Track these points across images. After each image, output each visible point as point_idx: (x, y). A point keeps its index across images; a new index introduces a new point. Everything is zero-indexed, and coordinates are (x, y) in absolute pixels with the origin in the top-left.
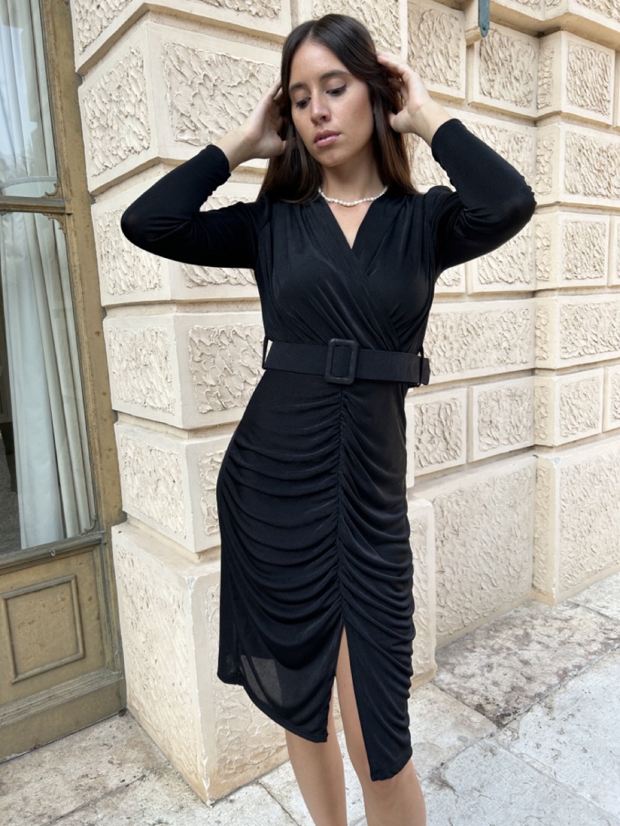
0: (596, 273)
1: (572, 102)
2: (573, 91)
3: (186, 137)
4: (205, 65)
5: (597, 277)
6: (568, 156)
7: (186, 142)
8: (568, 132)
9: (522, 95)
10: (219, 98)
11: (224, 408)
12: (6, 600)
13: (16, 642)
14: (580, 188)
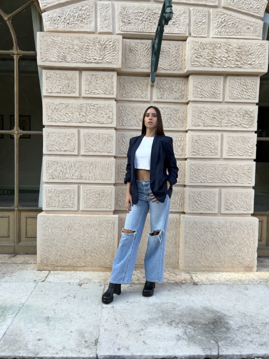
0: (212, 153)
1: (196, 97)
2: (196, 94)
3: (49, 120)
4: (55, 106)
5: (213, 155)
6: (193, 114)
7: (49, 121)
8: (194, 107)
9: (178, 96)
10: (58, 112)
11: (53, 179)
12: (26, 218)
13: (27, 228)
14: (202, 124)
